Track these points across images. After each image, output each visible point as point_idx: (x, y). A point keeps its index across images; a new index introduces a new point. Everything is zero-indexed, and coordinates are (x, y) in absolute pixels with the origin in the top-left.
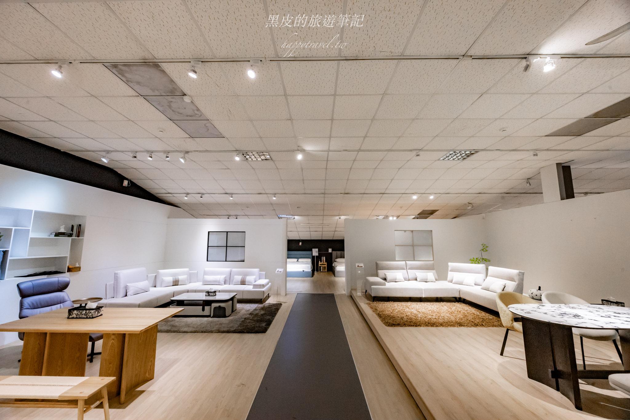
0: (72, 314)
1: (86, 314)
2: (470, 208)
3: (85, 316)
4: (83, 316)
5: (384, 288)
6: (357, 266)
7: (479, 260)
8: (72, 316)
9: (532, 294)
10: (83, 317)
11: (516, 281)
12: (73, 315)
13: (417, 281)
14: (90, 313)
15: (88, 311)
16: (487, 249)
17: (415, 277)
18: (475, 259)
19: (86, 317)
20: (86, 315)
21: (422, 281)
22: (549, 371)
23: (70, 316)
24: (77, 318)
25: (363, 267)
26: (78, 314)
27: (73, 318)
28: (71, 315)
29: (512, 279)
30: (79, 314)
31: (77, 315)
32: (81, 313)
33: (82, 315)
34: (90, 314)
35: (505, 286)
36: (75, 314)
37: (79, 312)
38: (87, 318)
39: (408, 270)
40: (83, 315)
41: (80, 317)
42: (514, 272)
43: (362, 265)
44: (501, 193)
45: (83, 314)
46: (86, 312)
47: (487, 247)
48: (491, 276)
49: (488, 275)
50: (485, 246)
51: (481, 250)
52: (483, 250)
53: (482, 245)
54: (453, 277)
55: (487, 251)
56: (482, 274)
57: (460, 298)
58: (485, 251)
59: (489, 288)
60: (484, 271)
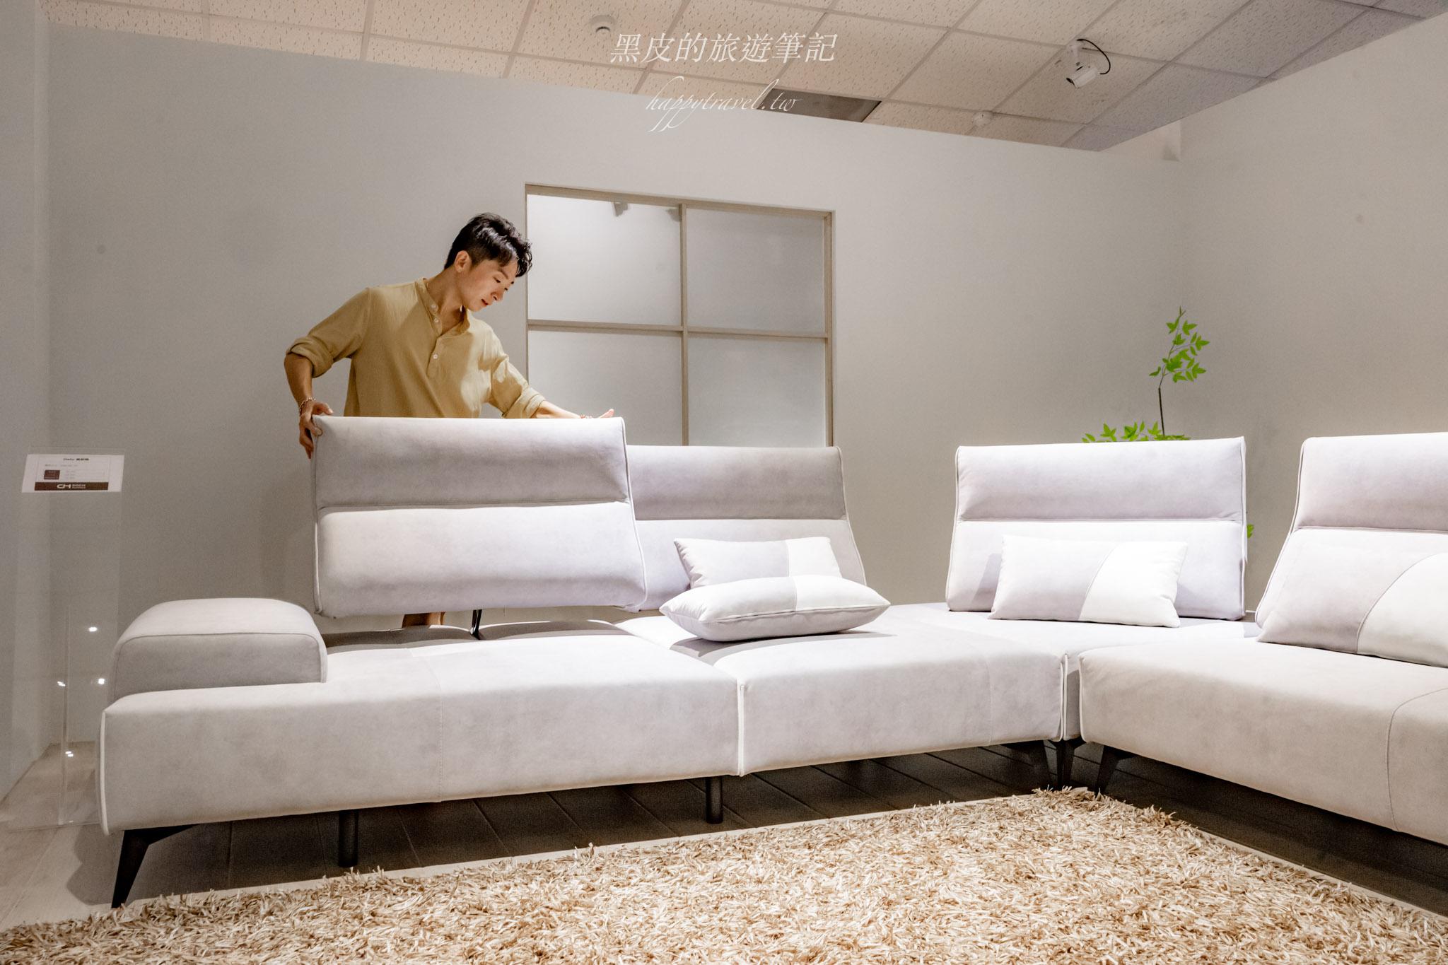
2: (1089, 74)
16: (1201, 358)
47: (1199, 349)
48: (1326, 523)
49: (1300, 514)
50: (1187, 333)
51: (1162, 365)
52: (1172, 365)
53: (1172, 327)
54: (995, 564)
55: (1199, 376)
56: (1227, 516)
57: (1077, 741)
58: (1183, 374)
59: (1352, 630)
60: (1237, 495)
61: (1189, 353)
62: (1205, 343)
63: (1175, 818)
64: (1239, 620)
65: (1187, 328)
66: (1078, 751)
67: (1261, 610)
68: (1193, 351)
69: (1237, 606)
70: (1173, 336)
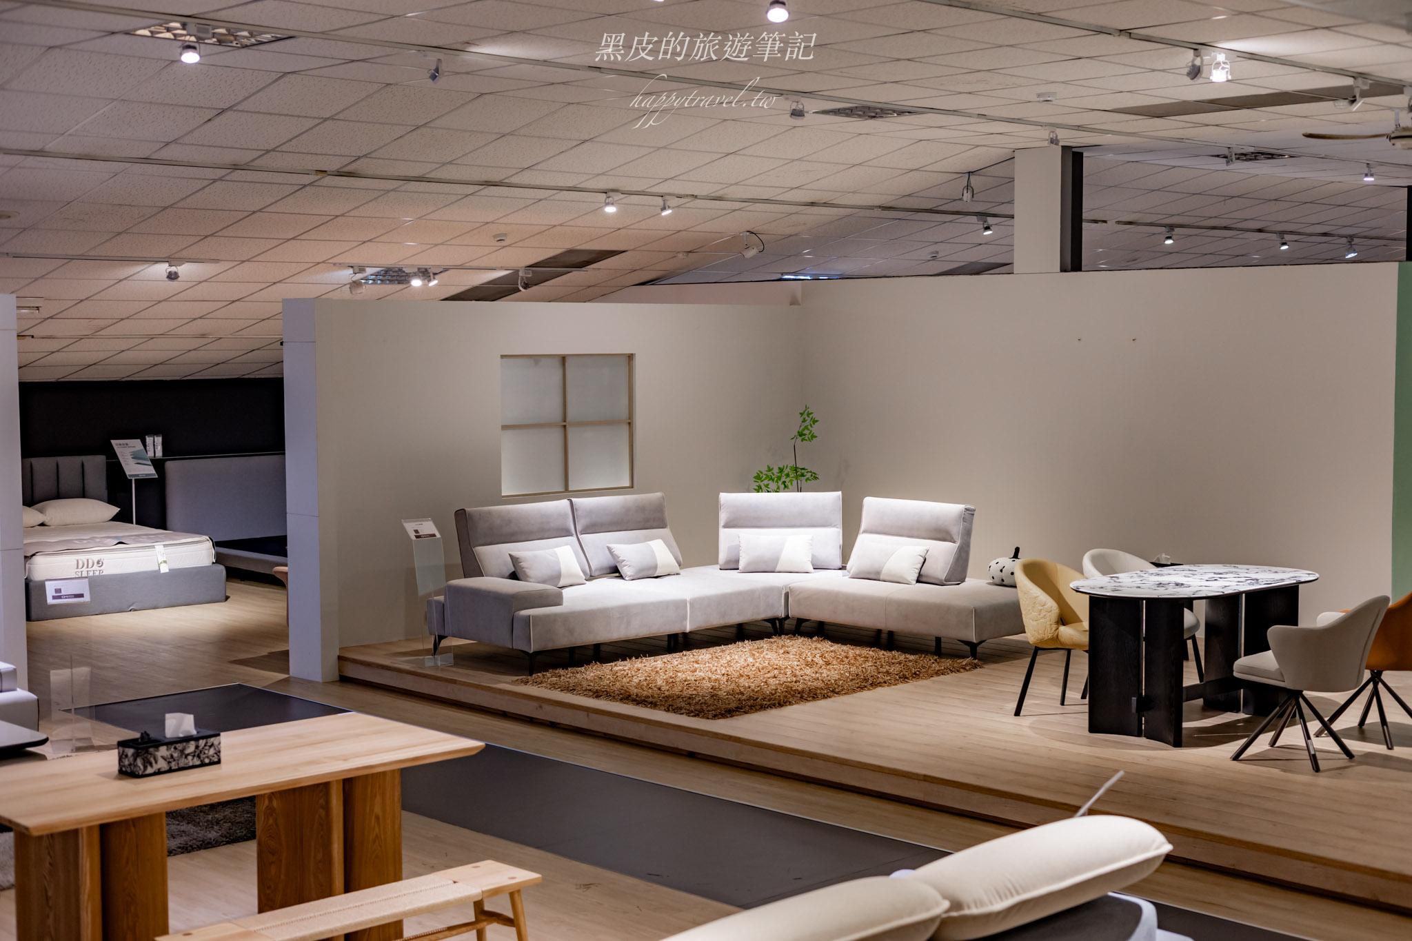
0: (152, 760)
1: (198, 754)
2: (750, 253)
3: (195, 759)
4: (191, 761)
5: (556, 615)
6: (412, 535)
7: (788, 475)
8: (156, 767)
9: (1001, 571)
10: (191, 764)
11: (955, 537)
12: (156, 762)
13: (621, 577)
14: (210, 747)
15: (202, 743)
16: (815, 429)
17: (611, 562)
18: (776, 470)
19: (198, 763)
20: (199, 757)
21: (640, 575)
22: (1133, 701)
23: (149, 768)
24: (170, 771)
25: (438, 535)
26: (172, 756)
27: (159, 773)
28: (151, 764)
29: (941, 534)
30: (175, 755)
31: (169, 762)
32: (182, 751)
33: (186, 757)
34: (212, 751)
35: (925, 560)
36: (162, 757)
37: (175, 748)
38: (203, 765)
39: (580, 537)
40: (190, 758)
41: (181, 765)
42: (948, 510)
43: (428, 527)
44: (871, 208)
45: (188, 754)
46: (197, 747)
47: (814, 424)
48: (872, 532)
49: (862, 528)
50: (809, 417)
51: (797, 434)
52: (801, 434)
53: (802, 414)
54: (738, 548)
55: (814, 439)
56: (835, 526)
57: (787, 617)
58: (807, 438)
59: (878, 573)
60: (838, 517)
61: (809, 427)
62: (817, 421)
63: (824, 639)
64: (840, 569)
65: (808, 415)
66: (787, 622)
67: (849, 566)
68: (811, 426)
69: (839, 564)
70: (802, 419)
